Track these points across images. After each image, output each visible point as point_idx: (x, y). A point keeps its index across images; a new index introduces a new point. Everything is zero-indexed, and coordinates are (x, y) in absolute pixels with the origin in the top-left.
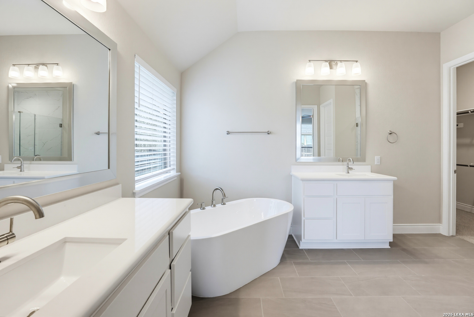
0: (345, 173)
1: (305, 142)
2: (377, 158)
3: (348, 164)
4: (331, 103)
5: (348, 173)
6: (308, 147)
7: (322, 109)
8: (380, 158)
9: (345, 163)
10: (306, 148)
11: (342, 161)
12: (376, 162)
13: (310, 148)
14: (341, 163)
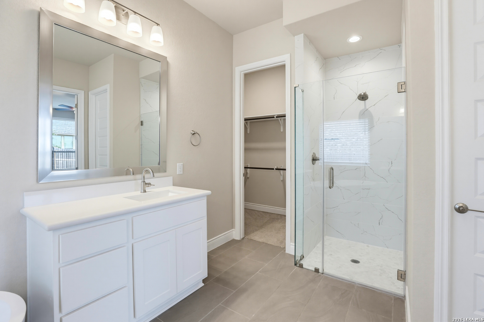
0: (139, 193)
1: (63, 144)
2: (179, 165)
3: (144, 177)
4: (107, 90)
5: (145, 191)
6: (67, 152)
7: (92, 98)
8: (182, 166)
9: (139, 176)
10: (64, 153)
11: (133, 174)
12: (179, 171)
13: (72, 153)
14: (131, 177)
